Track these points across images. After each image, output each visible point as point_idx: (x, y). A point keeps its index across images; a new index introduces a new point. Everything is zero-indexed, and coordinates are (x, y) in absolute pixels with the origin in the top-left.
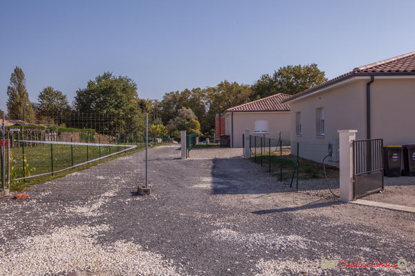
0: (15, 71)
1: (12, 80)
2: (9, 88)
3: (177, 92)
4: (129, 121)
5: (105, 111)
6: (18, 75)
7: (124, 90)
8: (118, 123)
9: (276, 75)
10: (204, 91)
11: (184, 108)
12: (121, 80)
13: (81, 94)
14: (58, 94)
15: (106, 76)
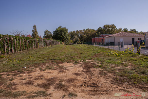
0: (34, 26)
1: (33, 28)
2: (33, 30)
3: (72, 31)
4: (67, 39)
5: (62, 36)
6: (35, 27)
7: (66, 30)
8: (65, 39)
9: (103, 27)
10: (79, 31)
11: (75, 36)
12: (64, 28)
13: (54, 32)
14: (49, 32)
15: (60, 27)
